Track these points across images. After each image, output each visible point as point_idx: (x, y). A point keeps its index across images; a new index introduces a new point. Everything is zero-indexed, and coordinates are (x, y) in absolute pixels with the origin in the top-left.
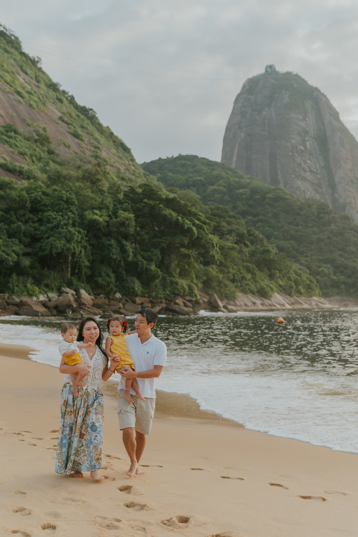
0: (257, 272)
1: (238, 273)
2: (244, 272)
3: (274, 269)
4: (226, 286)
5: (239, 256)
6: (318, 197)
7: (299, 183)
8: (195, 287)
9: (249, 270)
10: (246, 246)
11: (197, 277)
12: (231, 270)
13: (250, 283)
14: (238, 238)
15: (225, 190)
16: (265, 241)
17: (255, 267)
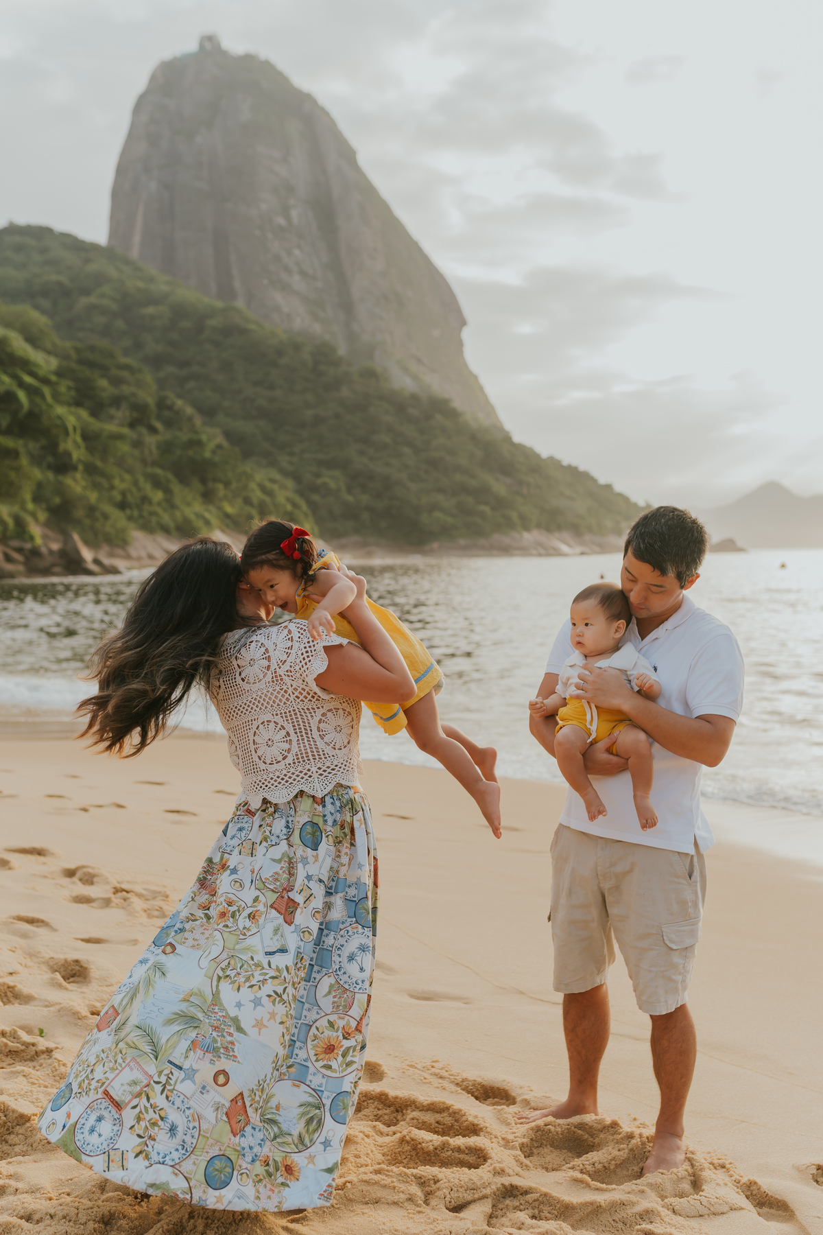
0: (176, 488)
1: (134, 490)
2: (148, 488)
3: (215, 480)
4: (106, 517)
5: (136, 452)
6: (317, 328)
7: (279, 298)
8: (29, 519)
9: (157, 483)
10: (153, 430)
11: (36, 499)
12: (117, 482)
13: (160, 511)
14: (135, 415)
15: (114, 306)
16: (198, 421)
17: (170, 476)
